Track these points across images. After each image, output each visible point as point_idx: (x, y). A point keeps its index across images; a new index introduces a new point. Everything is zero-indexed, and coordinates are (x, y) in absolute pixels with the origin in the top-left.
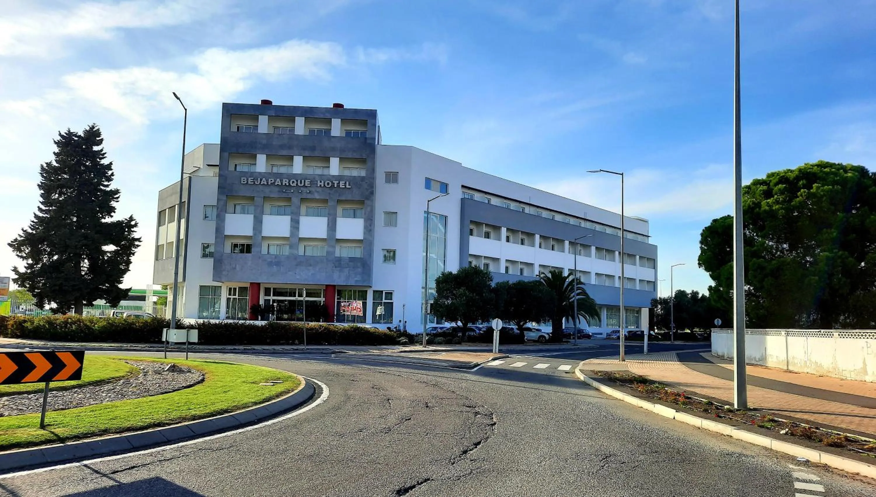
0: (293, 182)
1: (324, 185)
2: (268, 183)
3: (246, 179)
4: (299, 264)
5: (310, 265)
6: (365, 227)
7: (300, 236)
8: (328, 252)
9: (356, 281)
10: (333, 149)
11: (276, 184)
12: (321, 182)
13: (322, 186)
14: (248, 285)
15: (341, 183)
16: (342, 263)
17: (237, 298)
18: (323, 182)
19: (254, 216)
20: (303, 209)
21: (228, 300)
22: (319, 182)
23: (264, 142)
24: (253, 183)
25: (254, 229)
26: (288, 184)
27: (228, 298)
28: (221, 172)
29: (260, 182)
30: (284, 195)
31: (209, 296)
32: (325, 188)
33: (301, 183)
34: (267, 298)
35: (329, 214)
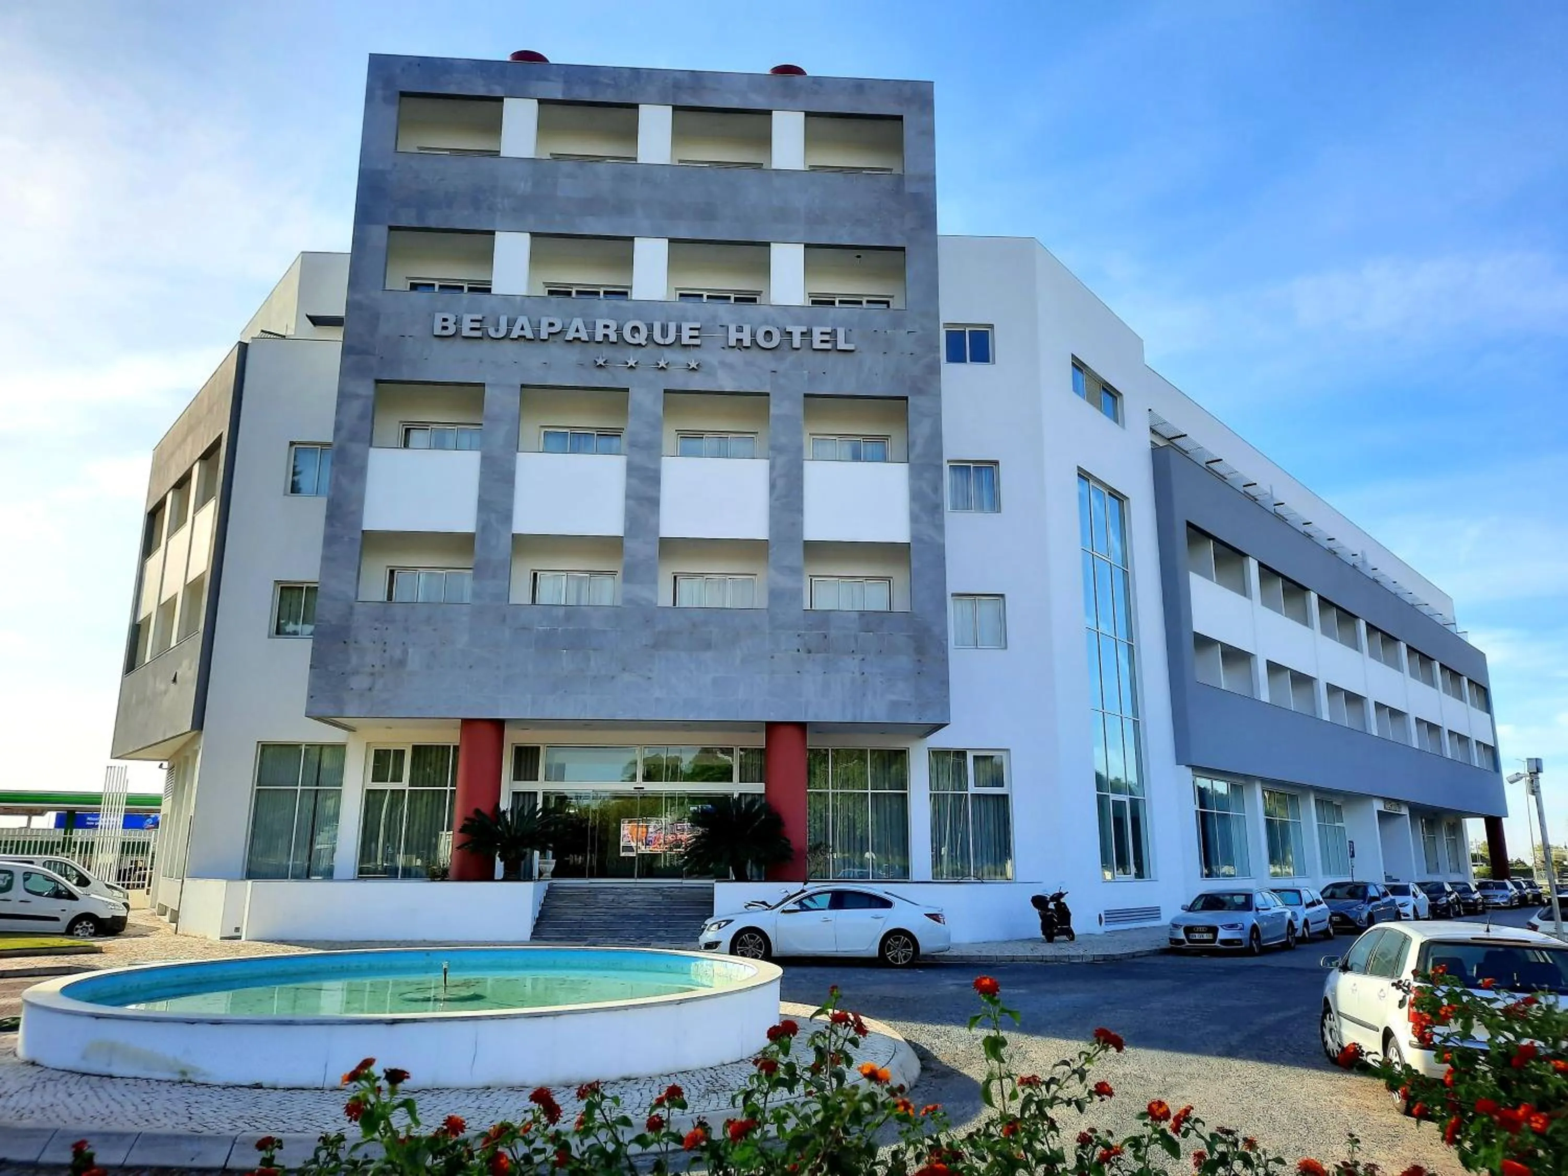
0: (635, 329)
1: (754, 341)
2: (537, 332)
3: (452, 319)
4: (662, 642)
5: (708, 646)
6: (916, 496)
7: (665, 532)
8: (775, 595)
9: (895, 705)
10: (783, 215)
11: (570, 337)
12: (740, 329)
13: (747, 343)
14: (451, 737)
15: (817, 331)
16: (833, 633)
17: (407, 788)
18: (747, 329)
19: (484, 458)
20: (669, 439)
21: (372, 799)
22: (732, 328)
23: (524, 187)
24: (478, 334)
25: (484, 505)
26: (613, 338)
27: (368, 791)
28: (358, 297)
29: (509, 331)
30: (600, 379)
31: (297, 785)
32: (755, 352)
33: (664, 332)
34: (525, 786)
35: (772, 448)
